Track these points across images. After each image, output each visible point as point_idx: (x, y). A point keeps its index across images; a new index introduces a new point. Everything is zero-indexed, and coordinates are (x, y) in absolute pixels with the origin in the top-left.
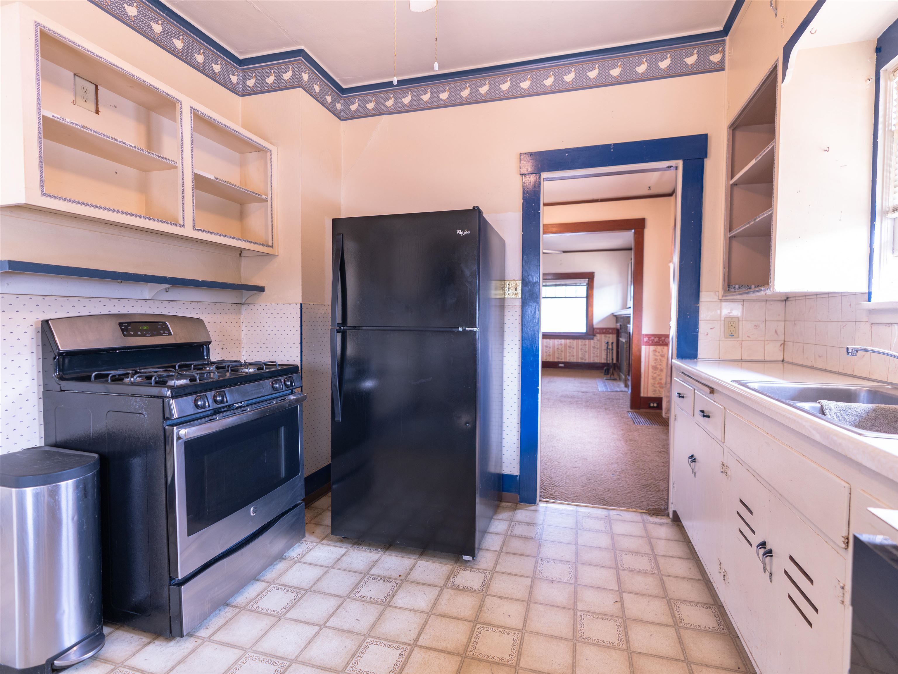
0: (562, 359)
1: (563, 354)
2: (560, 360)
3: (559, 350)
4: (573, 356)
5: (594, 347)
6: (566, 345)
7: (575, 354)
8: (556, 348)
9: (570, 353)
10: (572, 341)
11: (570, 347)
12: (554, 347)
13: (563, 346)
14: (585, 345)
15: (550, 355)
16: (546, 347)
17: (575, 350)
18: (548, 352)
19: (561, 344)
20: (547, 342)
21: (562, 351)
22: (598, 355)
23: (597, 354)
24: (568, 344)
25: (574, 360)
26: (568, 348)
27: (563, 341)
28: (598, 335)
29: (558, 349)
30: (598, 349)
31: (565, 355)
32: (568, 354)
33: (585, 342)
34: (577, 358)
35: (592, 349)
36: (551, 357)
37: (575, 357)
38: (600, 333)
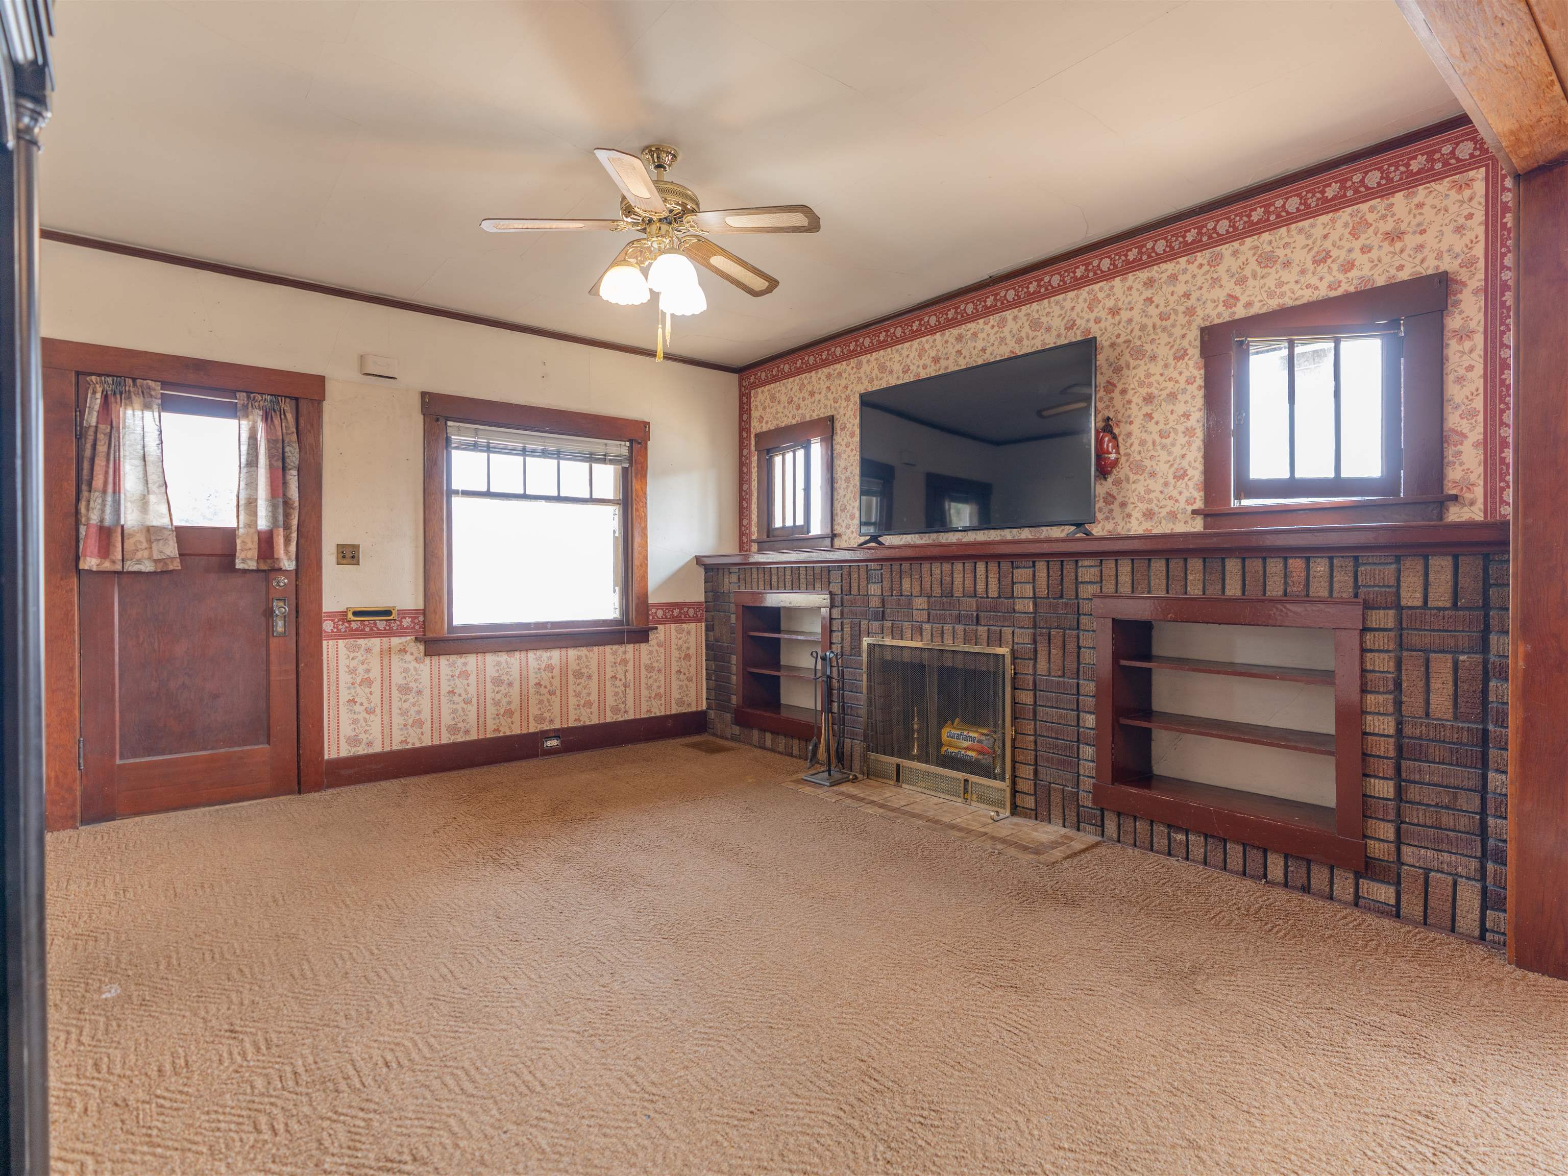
0: (551, 721)
1: (556, 700)
2: (546, 726)
3: (543, 690)
4: (589, 704)
5: (650, 668)
6: (564, 670)
7: (594, 697)
8: (532, 682)
9: (578, 695)
10: (583, 651)
11: (578, 674)
12: (524, 679)
13: (556, 672)
14: (625, 662)
15: (510, 713)
16: (498, 681)
17: (593, 685)
18: (504, 701)
19: (550, 668)
20: (498, 664)
21: (552, 693)
22: (662, 690)
23: (659, 687)
24: (573, 666)
25: (590, 718)
26: (571, 678)
27: (555, 656)
28: (661, 627)
29: (539, 684)
30: (659, 671)
31: (564, 706)
32: (573, 701)
33: (625, 653)
34: (602, 710)
35: (643, 672)
36: (516, 717)
37: (595, 707)
38: (665, 621)
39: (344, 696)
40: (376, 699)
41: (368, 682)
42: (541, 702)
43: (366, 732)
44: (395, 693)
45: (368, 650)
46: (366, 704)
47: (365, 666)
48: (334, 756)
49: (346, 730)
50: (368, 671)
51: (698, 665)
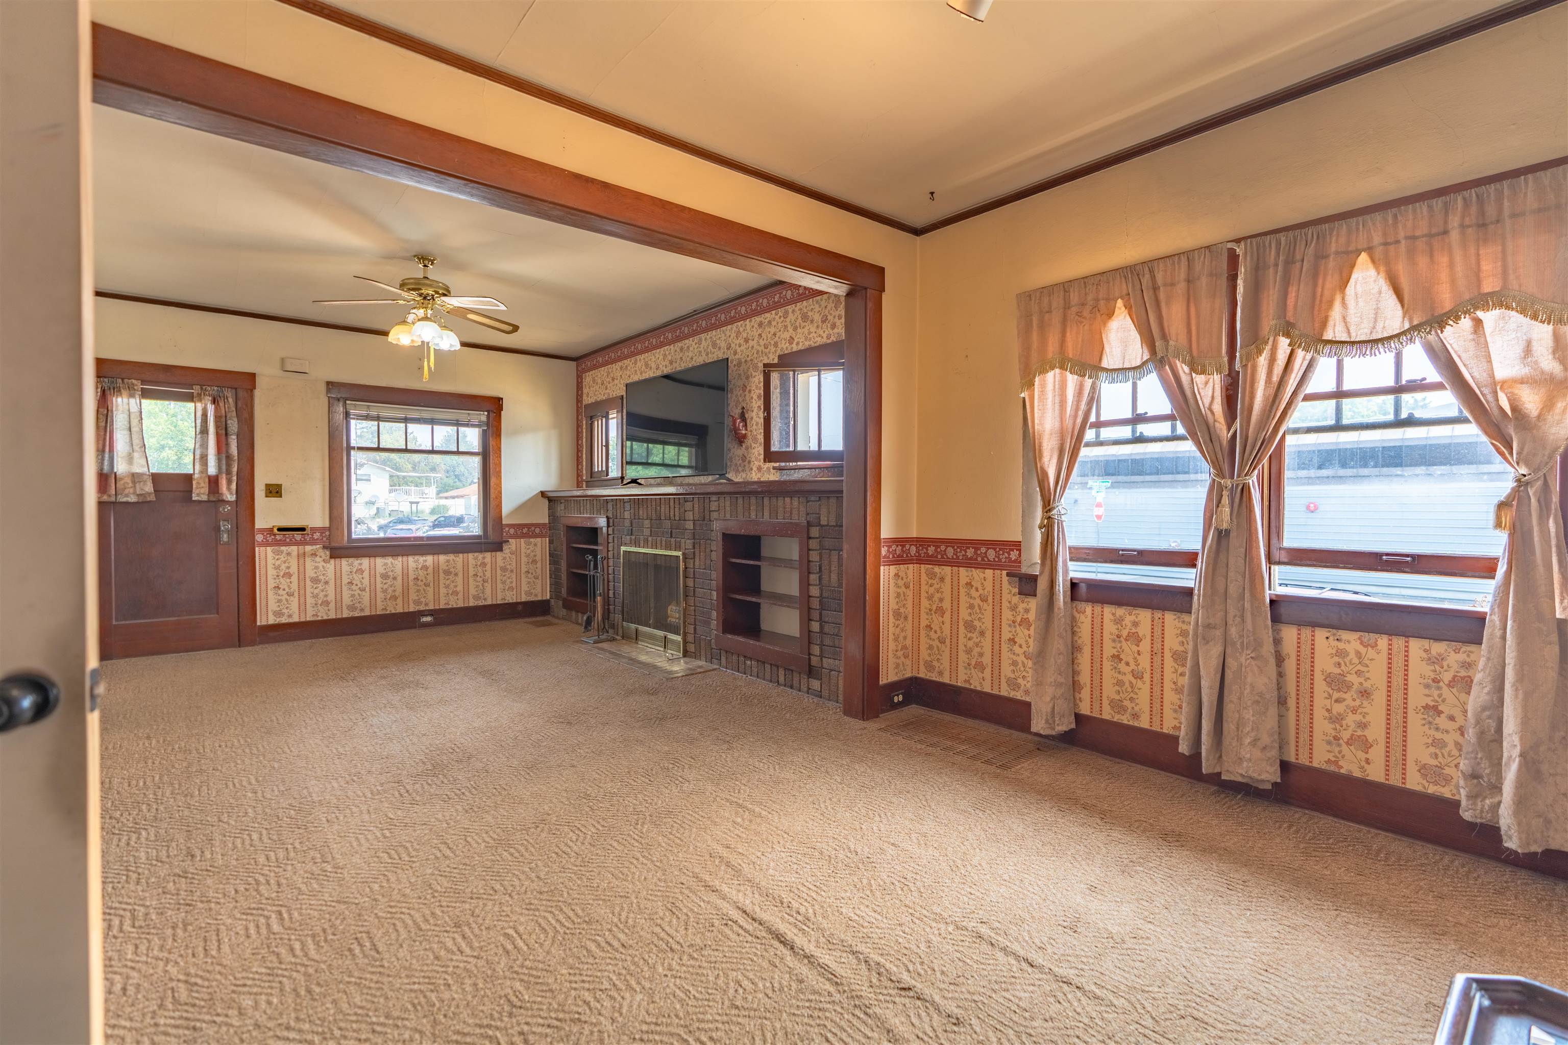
0: (426, 604)
1: (430, 590)
2: (422, 608)
3: (419, 583)
4: (456, 593)
5: (504, 569)
6: (436, 569)
7: (460, 588)
8: (411, 577)
9: (447, 587)
10: (451, 557)
11: (447, 572)
12: (405, 574)
13: (430, 570)
14: (484, 564)
15: (395, 598)
16: (385, 576)
17: (459, 579)
18: (390, 590)
19: (425, 568)
20: (386, 564)
21: (427, 585)
22: (514, 585)
23: (511, 582)
24: (443, 566)
25: (457, 602)
26: (442, 575)
27: (429, 559)
28: (512, 541)
29: (417, 579)
30: (512, 571)
31: (436, 594)
32: (443, 591)
33: (484, 558)
34: (466, 597)
35: (499, 572)
36: (400, 601)
37: (460, 596)
38: (515, 537)
39: (271, 583)
40: (295, 586)
41: (288, 575)
42: (418, 591)
43: (287, 608)
44: (308, 583)
45: (289, 554)
46: (287, 590)
47: (287, 565)
48: (264, 623)
49: (273, 606)
50: (288, 568)
51: (543, 567)
